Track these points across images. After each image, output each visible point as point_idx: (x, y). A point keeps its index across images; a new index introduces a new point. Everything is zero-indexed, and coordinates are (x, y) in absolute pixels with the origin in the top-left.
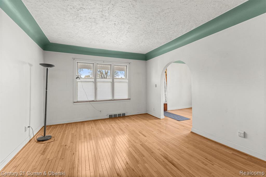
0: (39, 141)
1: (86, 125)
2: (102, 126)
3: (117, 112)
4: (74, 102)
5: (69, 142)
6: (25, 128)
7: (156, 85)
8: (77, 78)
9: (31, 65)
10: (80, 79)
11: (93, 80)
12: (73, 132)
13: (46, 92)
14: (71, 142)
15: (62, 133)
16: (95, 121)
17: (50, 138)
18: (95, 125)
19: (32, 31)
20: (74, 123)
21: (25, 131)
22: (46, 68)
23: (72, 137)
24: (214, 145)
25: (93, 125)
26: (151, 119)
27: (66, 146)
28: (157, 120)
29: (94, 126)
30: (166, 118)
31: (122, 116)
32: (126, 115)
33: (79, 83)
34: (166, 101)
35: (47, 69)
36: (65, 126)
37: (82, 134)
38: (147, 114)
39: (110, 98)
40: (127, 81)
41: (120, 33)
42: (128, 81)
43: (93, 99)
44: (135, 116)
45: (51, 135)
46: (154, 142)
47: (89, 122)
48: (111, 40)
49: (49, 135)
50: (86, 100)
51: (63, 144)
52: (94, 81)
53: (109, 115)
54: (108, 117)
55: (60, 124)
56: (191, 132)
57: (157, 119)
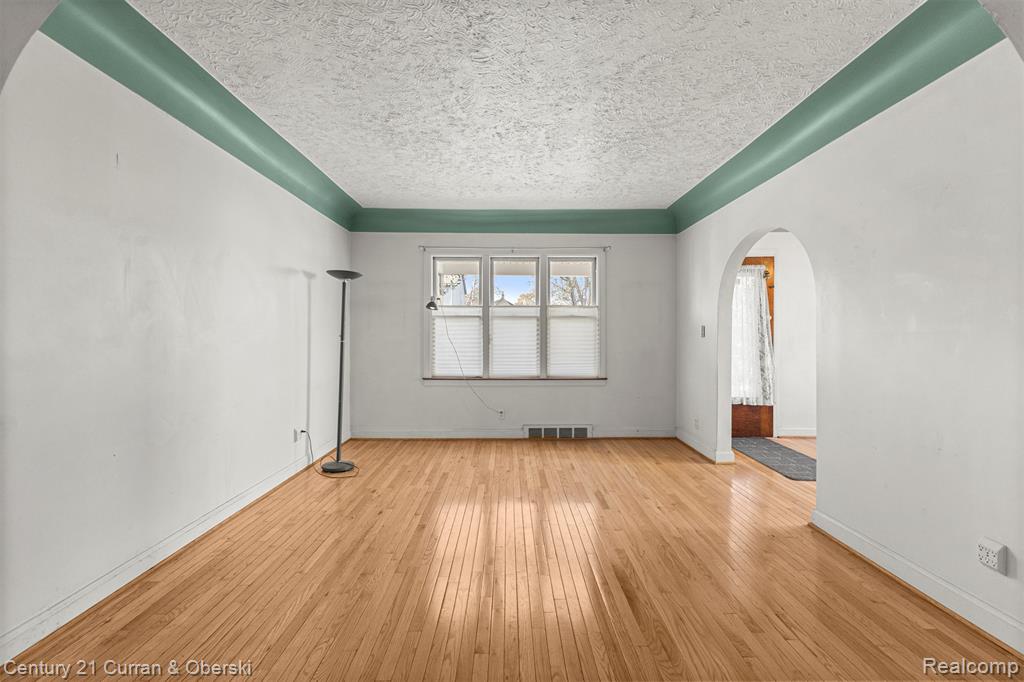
0: (326, 471)
1: (451, 450)
2: (492, 459)
3: (558, 423)
4: (424, 379)
5: (386, 484)
6: (295, 432)
7: (704, 328)
8: (429, 306)
9: (310, 276)
10: (436, 309)
11: (478, 312)
12: (407, 464)
13: (342, 344)
14: (389, 486)
15: (383, 460)
16: (481, 442)
17: (352, 467)
18: (477, 452)
19: (310, 188)
20: (424, 440)
21: (296, 440)
22: (341, 281)
23: (399, 475)
24: (870, 587)
25: (468, 453)
26: (673, 459)
27: (374, 491)
28: (698, 466)
29: (471, 455)
30: (741, 462)
31: (575, 438)
32: (589, 435)
33: (438, 322)
34: (765, 397)
35: (344, 284)
36: (397, 444)
37: (428, 471)
38: (676, 439)
39: (535, 371)
40: (595, 312)
41: (531, 156)
42: (600, 314)
43: (479, 372)
44: (625, 442)
45: (355, 462)
46: (621, 529)
47: (464, 444)
48: (513, 179)
49: (353, 461)
50: (458, 373)
51: (369, 487)
52: (481, 314)
53: (530, 430)
54: (527, 436)
55: (389, 440)
56: (810, 526)
57: (701, 460)
